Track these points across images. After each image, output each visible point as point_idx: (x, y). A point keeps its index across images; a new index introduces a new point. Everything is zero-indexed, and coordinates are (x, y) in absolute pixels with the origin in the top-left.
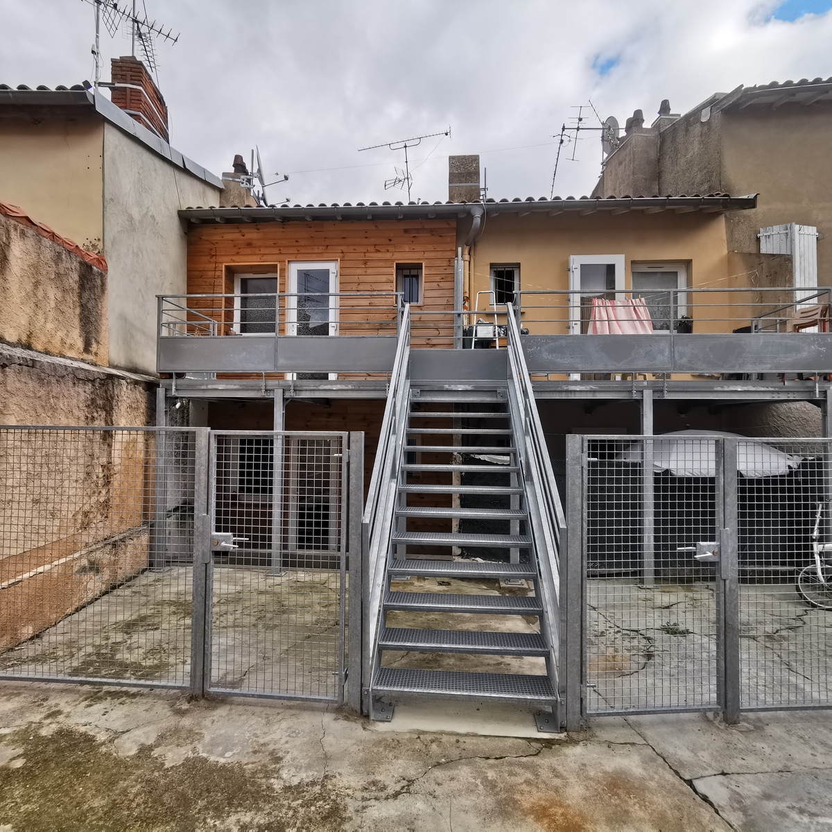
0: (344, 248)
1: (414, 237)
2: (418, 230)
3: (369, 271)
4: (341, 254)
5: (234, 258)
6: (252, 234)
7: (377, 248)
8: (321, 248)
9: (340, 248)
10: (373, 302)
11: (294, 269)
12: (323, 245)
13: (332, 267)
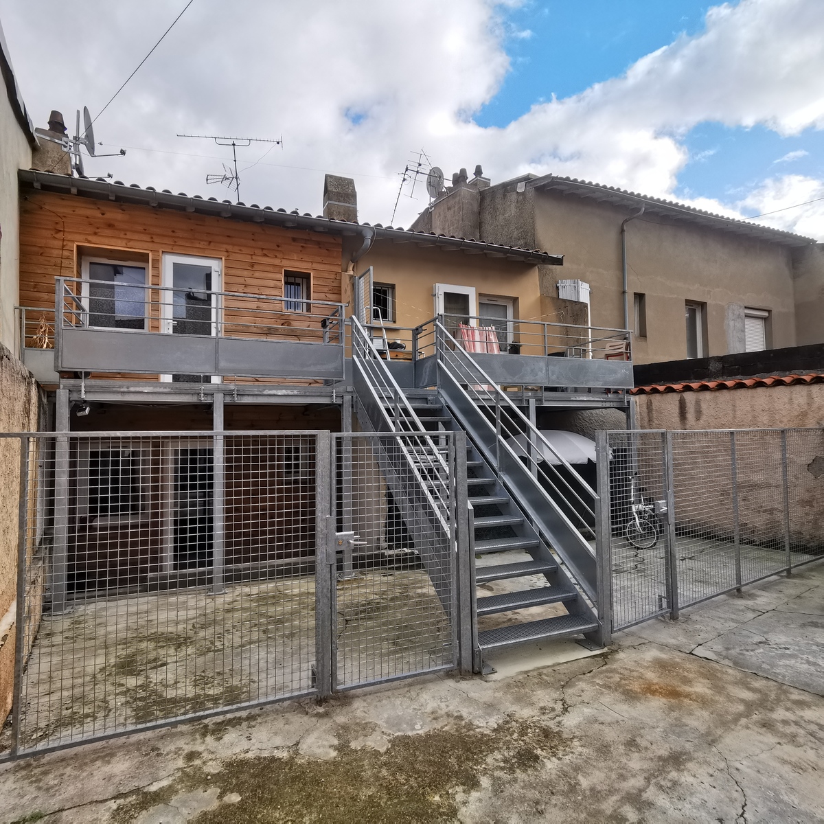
0: (230, 248)
1: (302, 246)
2: (306, 241)
3: (257, 274)
4: (226, 253)
5: (90, 238)
6: (115, 215)
7: (265, 252)
8: (202, 243)
9: (225, 246)
10: (261, 306)
11: (169, 262)
12: (206, 241)
13: (216, 266)
